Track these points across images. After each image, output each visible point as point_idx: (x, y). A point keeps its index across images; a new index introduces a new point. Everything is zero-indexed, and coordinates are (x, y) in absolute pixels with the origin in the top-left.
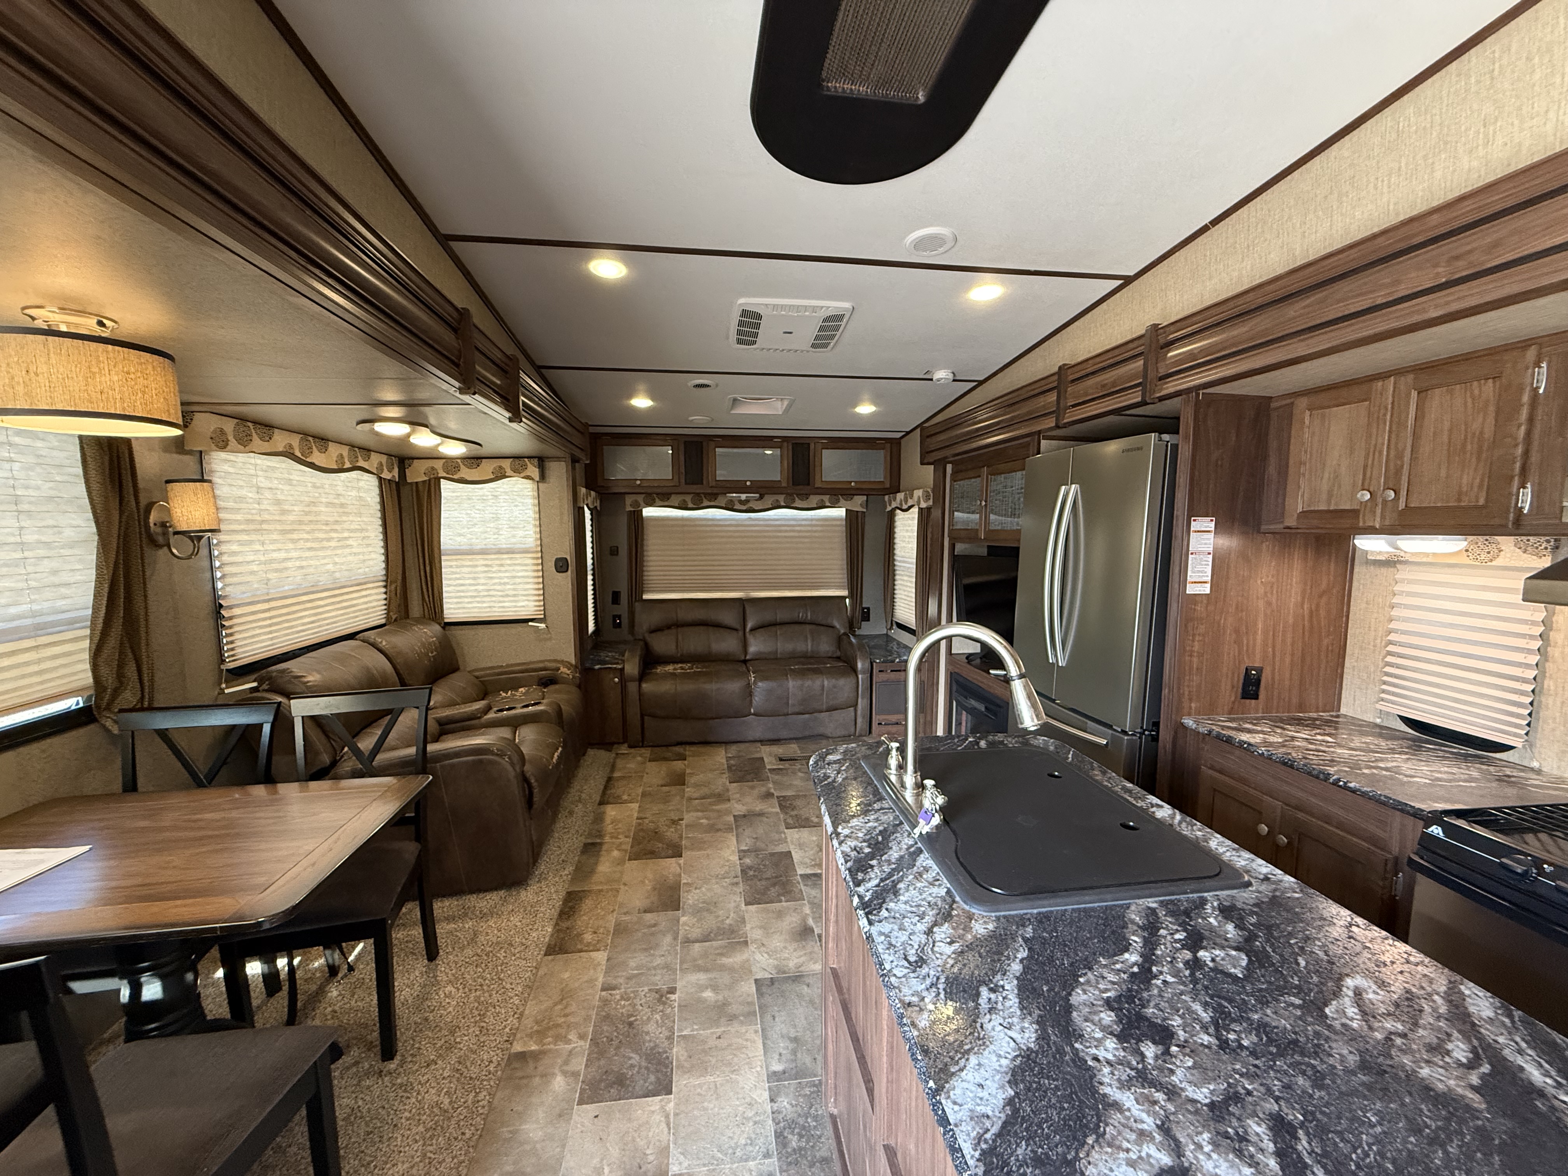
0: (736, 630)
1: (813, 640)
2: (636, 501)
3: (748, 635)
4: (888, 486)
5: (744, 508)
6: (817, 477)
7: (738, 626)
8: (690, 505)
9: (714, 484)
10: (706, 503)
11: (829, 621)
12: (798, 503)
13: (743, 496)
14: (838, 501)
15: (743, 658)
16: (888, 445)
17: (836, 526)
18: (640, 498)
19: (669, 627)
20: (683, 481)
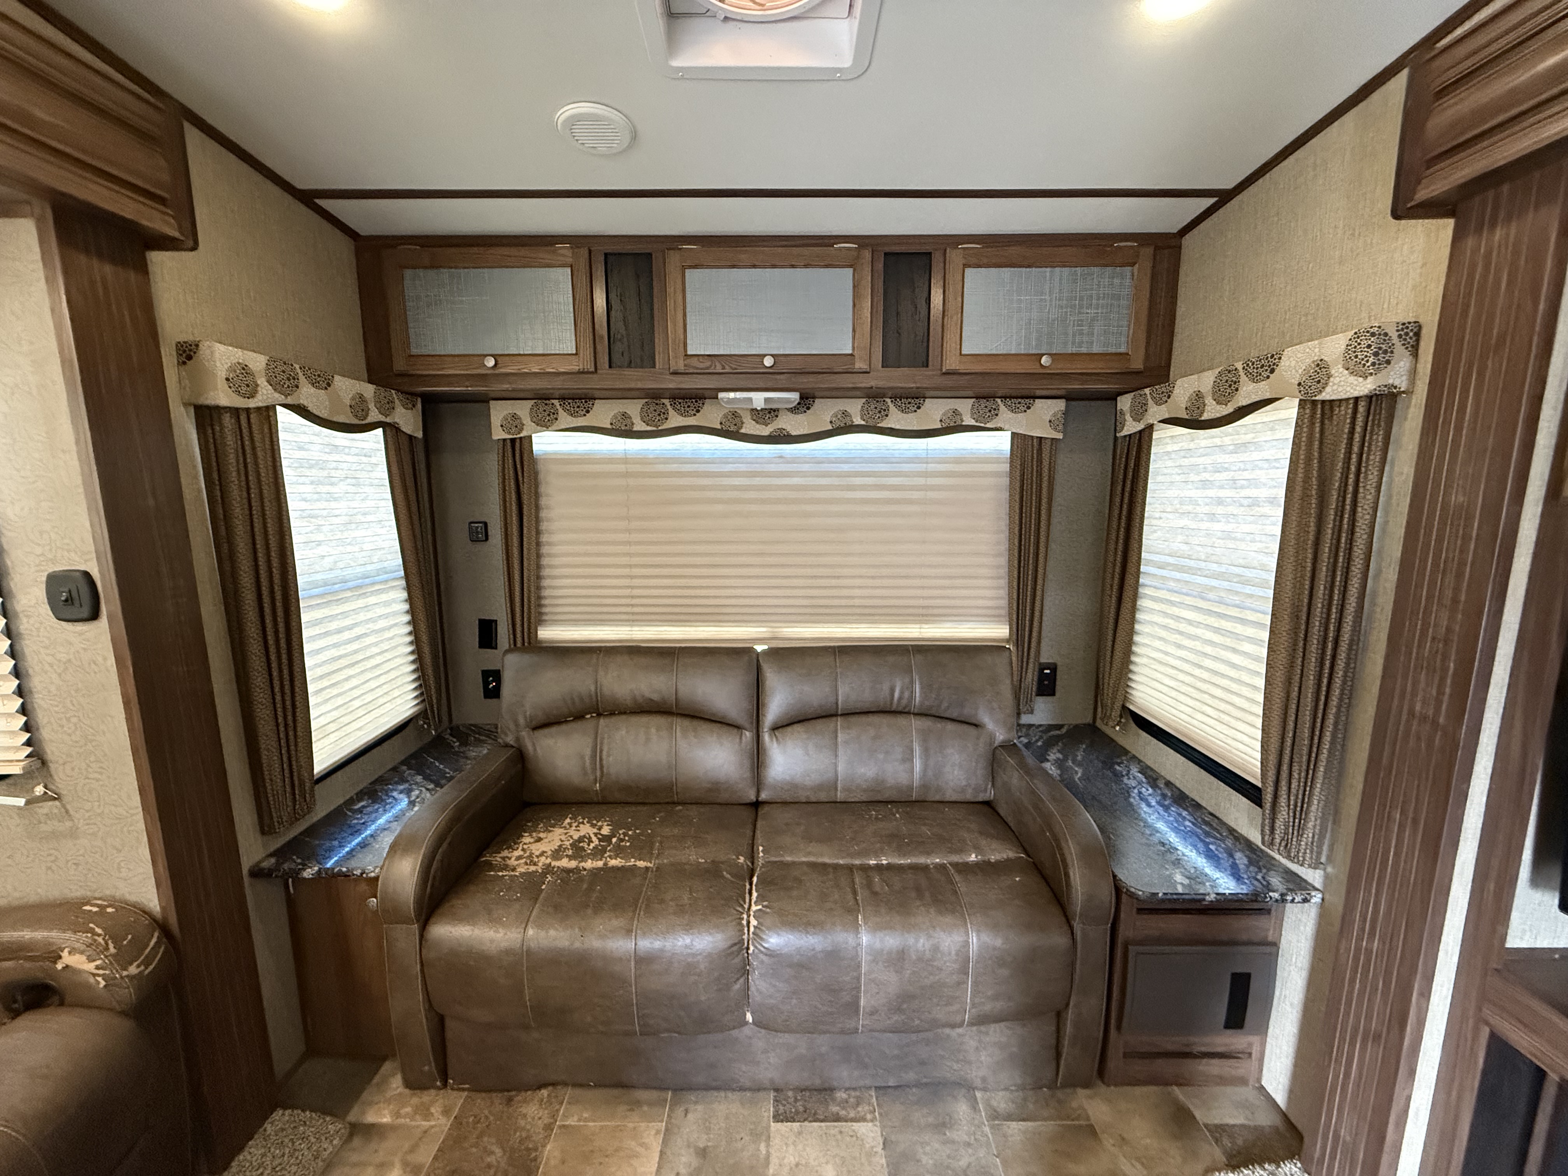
0: (738, 727)
1: (926, 751)
2: (514, 416)
3: (766, 737)
4: (1137, 364)
5: (765, 431)
6: (950, 344)
7: (742, 719)
8: (640, 426)
9: (680, 366)
10: (675, 420)
11: (967, 712)
12: (896, 419)
13: (759, 399)
14: (994, 413)
15: (753, 798)
16: (1148, 251)
17: (985, 474)
18: (523, 409)
19: (579, 717)
20: (604, 359)
